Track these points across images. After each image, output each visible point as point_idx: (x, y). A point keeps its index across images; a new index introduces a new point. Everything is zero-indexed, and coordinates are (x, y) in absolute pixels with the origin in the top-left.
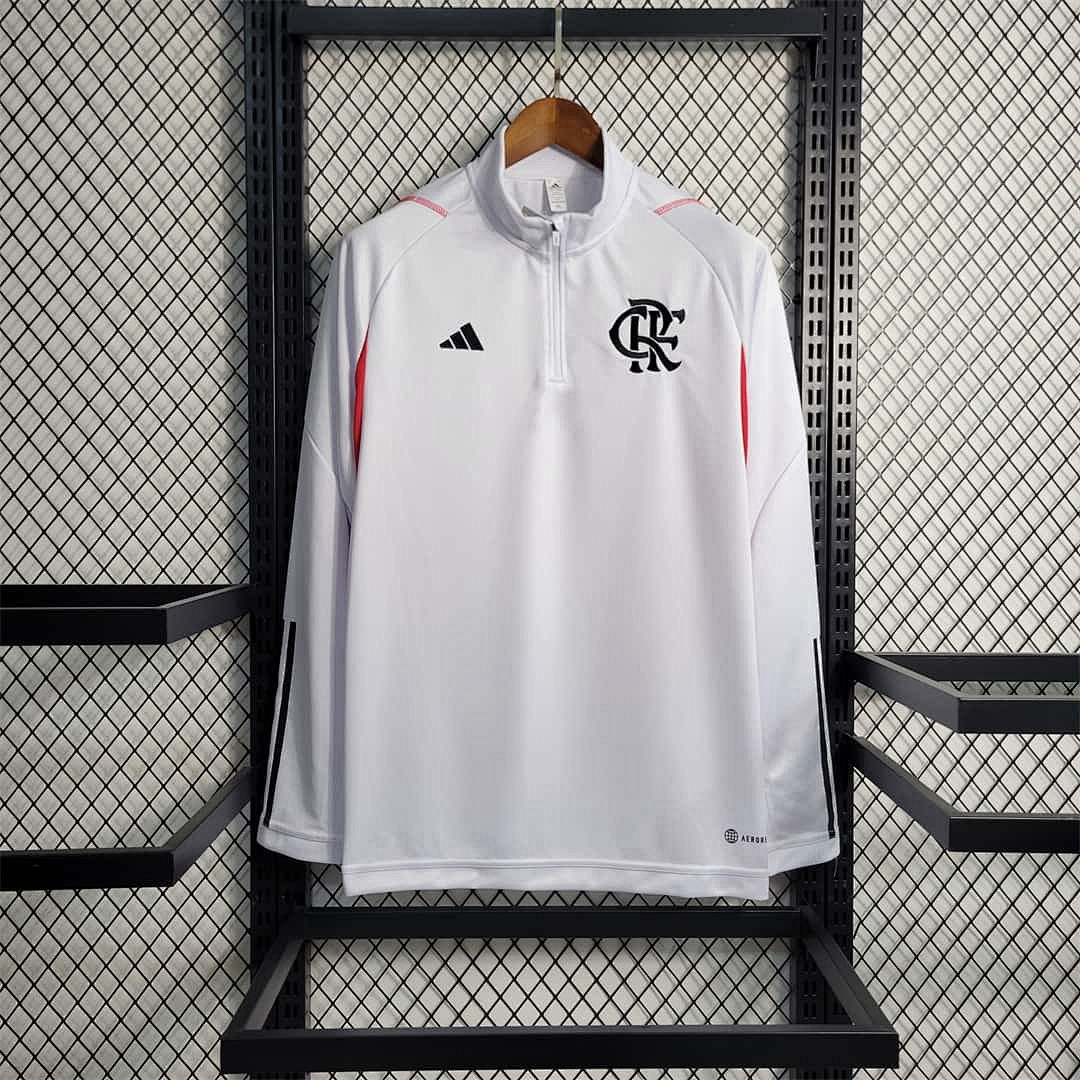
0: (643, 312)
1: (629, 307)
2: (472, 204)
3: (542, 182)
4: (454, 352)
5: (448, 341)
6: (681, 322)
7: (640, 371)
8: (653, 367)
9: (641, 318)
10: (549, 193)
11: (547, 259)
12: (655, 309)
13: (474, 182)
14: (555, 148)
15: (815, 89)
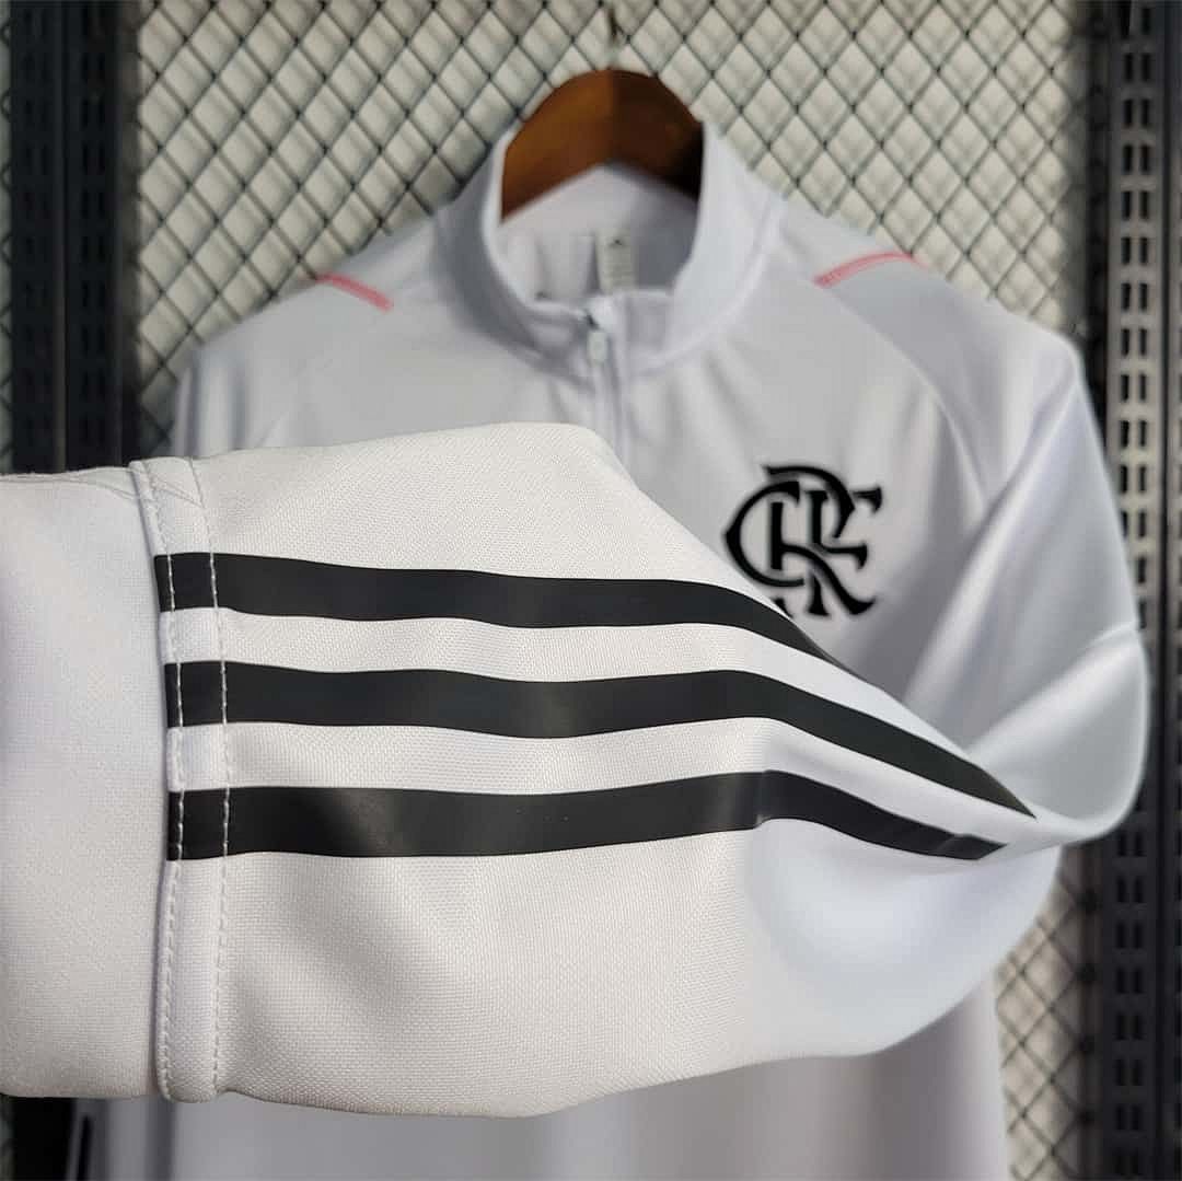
1: (765, 481)
6: (875, 512)
8: (817, 607)
9: (790, 504)
12: (819, 485)
15: (1129, 58)
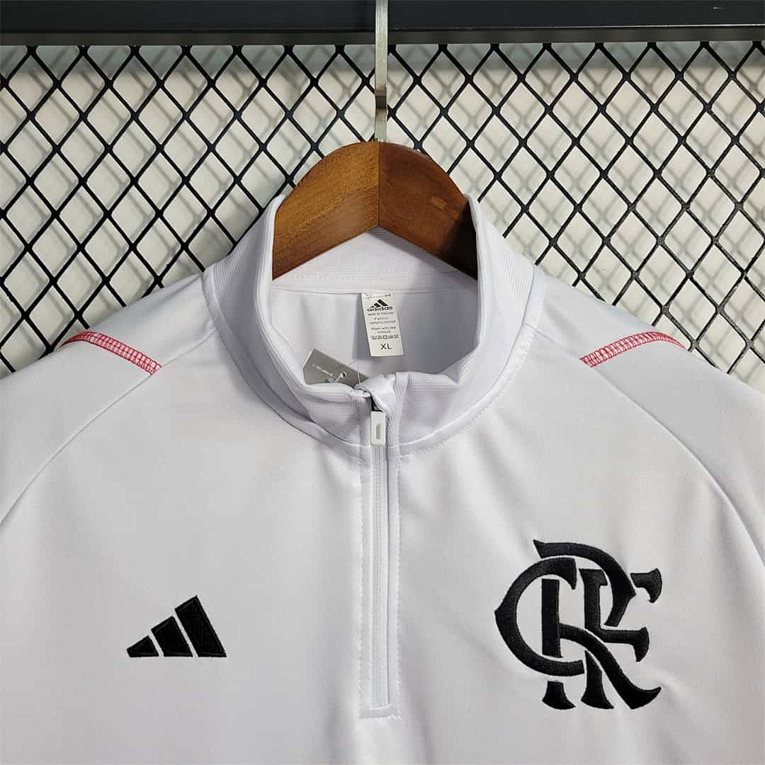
0: (567, 571)
1: (536, 558)
2: (211, 345)
3: (354, 298)
4: (161, 663)
5: (147, 640)
6: (653, 600)
7: (568, 705)
8: (595, 697)
9: (564, 584)
10: (368, 319)
11: (363, 459)
12: (593, 566)
13: (215, 300)
14: (377, 235)
